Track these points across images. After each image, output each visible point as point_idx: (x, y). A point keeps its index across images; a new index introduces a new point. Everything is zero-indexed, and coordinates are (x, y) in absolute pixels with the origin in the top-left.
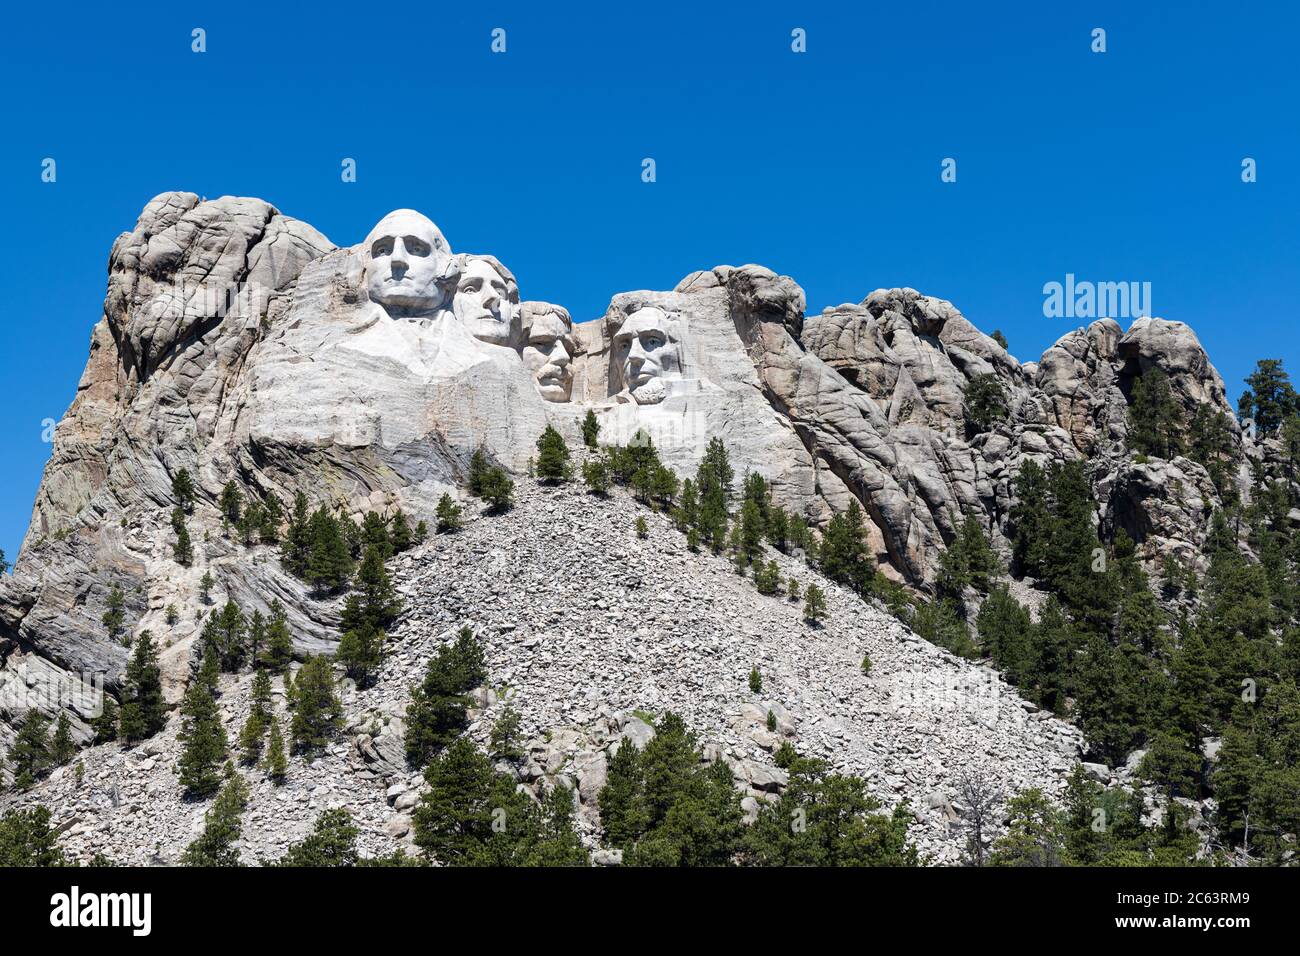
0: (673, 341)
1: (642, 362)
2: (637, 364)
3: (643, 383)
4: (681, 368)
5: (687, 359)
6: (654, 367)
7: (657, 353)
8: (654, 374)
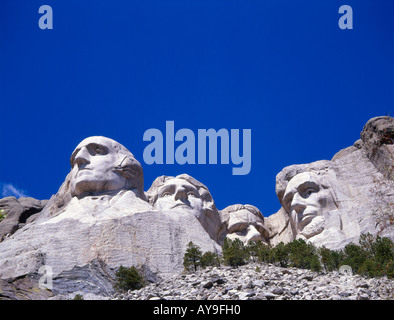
0: (325, 187)
1: (304, 207)
2: (301, 209)
3: (308, 221)
4: (336, 204)
5: (340, 197)
6: (314, 209)
7: (313, 198)
8: (315, 214)
